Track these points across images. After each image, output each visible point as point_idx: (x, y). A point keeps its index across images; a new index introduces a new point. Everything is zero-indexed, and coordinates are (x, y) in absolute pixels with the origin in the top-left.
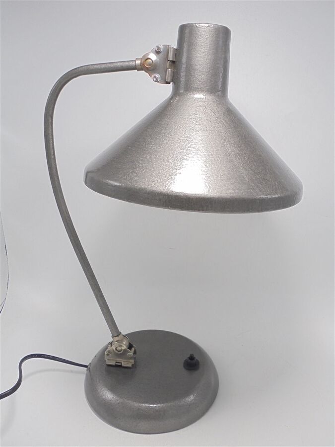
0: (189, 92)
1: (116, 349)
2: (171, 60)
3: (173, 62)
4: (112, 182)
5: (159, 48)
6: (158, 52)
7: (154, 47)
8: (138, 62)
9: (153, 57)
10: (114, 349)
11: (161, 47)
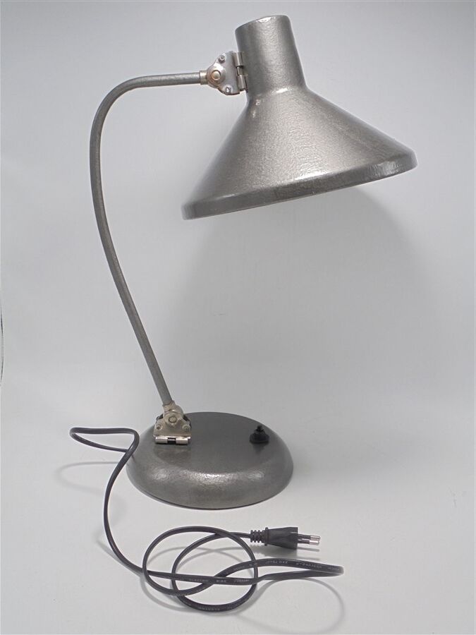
0: (273, 90)
1: (169, 420)
2: (239, 65)
3: (241, 67)
4: (225, 196)
5: (223, 57)
6: (221, 62)
7: (218, 56)
8: (203, 75)
9: (220, 68)
10: (167, 421)
11: (224, 55)
